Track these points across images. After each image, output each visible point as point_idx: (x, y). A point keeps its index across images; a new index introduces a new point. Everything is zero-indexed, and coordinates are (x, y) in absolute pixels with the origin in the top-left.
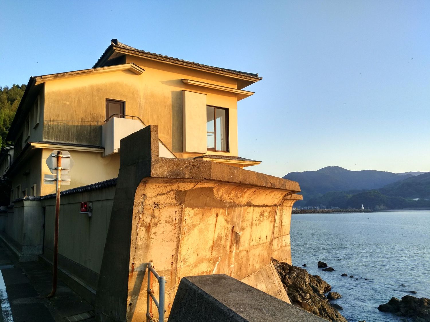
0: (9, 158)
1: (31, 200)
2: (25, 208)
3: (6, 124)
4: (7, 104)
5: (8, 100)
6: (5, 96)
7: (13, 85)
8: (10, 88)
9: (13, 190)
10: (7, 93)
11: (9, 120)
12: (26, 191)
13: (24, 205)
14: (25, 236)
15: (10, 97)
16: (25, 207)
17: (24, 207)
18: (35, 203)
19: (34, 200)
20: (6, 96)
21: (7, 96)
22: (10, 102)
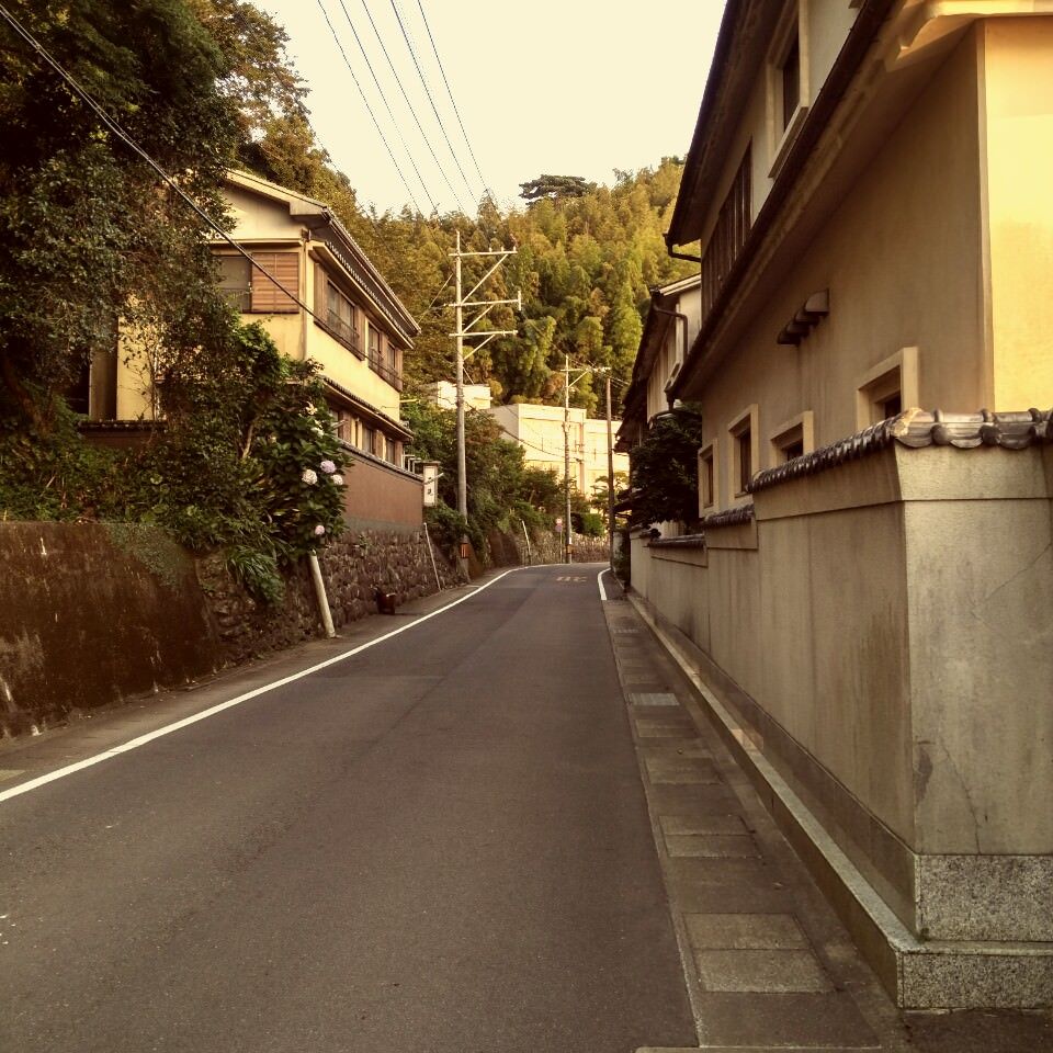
0: (680, 327)
1: (962, 443)
2: (914, 517)
3: (651, 276)
4: (650, 215)
5: (653, 202)
6: (642, 194)
7: (664, 159)
8: (656, 169)
9: (710, 448)
10: (647, 182)
11: (658, 263)
12: (805, 425)
13: (897, 489)
14: (926, 766)
15: (655, 194)
16: (909, 510)
17: (900, 503)
18: (992, 470)
19: (988, 440)
20: (644, 192)
21: (648, 191)
22: (657, 208)
